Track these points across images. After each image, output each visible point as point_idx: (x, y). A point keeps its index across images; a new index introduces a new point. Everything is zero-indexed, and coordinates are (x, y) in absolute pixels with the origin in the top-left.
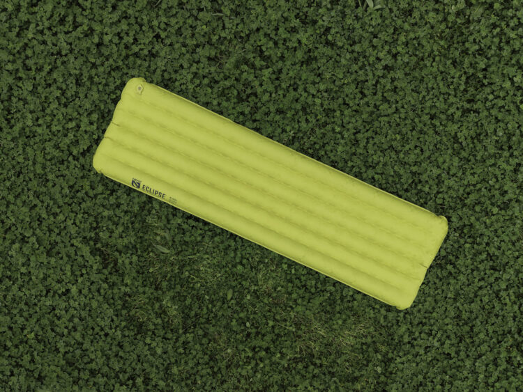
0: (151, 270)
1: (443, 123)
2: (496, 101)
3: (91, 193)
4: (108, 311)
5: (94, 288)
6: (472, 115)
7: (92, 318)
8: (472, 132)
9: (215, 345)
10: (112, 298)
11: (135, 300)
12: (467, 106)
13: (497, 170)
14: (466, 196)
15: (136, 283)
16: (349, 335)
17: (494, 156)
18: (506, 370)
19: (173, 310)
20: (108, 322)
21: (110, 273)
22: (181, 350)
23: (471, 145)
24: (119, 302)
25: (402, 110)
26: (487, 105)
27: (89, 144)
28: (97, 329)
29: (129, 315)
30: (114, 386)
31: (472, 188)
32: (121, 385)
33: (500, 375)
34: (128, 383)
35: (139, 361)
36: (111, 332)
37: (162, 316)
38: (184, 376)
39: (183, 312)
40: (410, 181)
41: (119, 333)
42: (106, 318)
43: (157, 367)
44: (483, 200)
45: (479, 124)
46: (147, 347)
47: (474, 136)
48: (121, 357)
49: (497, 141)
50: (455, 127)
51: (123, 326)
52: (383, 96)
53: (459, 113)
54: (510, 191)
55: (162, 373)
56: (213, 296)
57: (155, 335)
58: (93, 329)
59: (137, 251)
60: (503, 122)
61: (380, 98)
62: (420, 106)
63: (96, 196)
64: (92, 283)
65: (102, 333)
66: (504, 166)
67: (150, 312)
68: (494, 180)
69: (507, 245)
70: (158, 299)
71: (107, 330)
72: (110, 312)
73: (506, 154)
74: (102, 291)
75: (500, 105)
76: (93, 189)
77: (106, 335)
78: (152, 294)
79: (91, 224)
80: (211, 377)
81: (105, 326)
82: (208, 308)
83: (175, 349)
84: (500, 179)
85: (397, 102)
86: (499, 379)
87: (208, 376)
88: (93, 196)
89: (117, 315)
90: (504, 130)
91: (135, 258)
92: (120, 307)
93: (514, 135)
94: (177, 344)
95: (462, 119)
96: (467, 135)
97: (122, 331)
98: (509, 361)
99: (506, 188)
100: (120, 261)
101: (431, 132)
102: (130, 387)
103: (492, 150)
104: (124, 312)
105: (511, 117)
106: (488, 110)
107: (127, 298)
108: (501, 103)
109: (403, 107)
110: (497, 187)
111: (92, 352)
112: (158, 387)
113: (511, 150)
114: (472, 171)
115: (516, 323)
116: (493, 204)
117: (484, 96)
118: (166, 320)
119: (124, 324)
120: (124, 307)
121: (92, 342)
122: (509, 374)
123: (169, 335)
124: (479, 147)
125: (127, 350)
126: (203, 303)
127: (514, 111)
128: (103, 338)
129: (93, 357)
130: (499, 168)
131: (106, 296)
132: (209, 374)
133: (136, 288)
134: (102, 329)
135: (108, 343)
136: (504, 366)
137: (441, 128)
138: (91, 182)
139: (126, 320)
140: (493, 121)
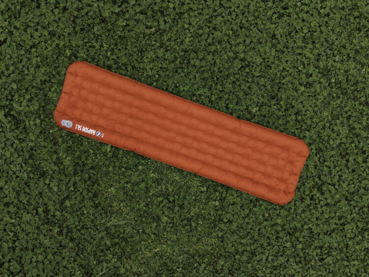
0: (51, 131)
1: (264, 23)
2: (303, 7)
3: (6, 73)
4: (18, 160)
5: (9, 143)
6: (286, 18)
7: (7, 165)
8: (285, 30)
9: (98, 187)
10: (22, 150)
11: (40, 154)
12: (282, 11)
13: (304, 58)
14: (282, 78)
15: (39, 140)
16: (197, 181)
17: (302, 48)
18: (309, 206)
19: (68, 161)
20: (18, 167)
21: (21, 133)
22: (72, 188)
23: (285, 41)
24: (27, 153)
25: (234, 14)
26: (296, 11)
27: (5, 37)
28: (11, 173)
29: (35, 165)
30: (22, 214)
31: (286, 73)
32: (28, 213)
33: (305, 209)
34: (33, 212)
35: (41, 197)
36: (20, 175)
37: (59, 165)
38: (75, 209)
39: (74, 162)
40: (240, 66)
41: (25, 175)
42: (17, 165)
43: (54, 201)
44: (293, 81)
45: (291, 24)
46: (47, 186)
47: (287, 34)
48: (29, 194)
49: (304, 37)
50: (273, 26)
51: (28, 170)
52: (220, 3)
53: (275, 16)
54: (314, 75)
55: (58, 205)
56: (96, 151)
57: (53, 178)
58: (8, 173)
59: (40, 116)
60: (308, 22)
61: (218, 5)
62: (247, 10)
63: (9, 75)
64: (8, 139)
65: (14, 176)
66: (309, 55)
67: (50, 161)
68: (302, 66)
69: (311, 113)
70: (56, 152)
71: (18, 173)
72: (20, 160)
73: (310, 46)
74: (14, 145)
75: (305, 10)
76: (8, 70)
77: (17, 177)
78: (51, 148)
79: (7, 96)
80: (93, 209)
81: (16, 171)
82: (92, 159)
83: (68, 188)
84: (306, 65)
85: (231, 8)
86: (304, 211)
87: (91, 208)
88: (7, 75)
89: (25, 163)
90: (309, 28)
91: (38, 121)
92: (27, 157)
93: (316, 32)
94: (69, 185)
95: (278, 21)
96: (282, 33)
97: (28, 174)
98: (312, 198)
99: (310, 72)
100: (27, 123)
101: (255, 29)
102: (34, 215)
103: (300, 44)
104: (30, 161)
105: (313, 19)
106: (297, 14)
107: (34, 152)
108: (306, 8)
109: (234, 11)
110: (304, 71)
111: (7, 190)
112: (56, 217)
113: (314, 44)
114: (285, 59)
115: (316, 170)
116: (301, 84)
117: (294, 3)
118: (62, 168)
119: (30, 169)
120: (31, 157)
121: (6, 182)
122: (311, 207)
123: (63, 178)
124: (290, 41)
125: (32, 188)
126: (88, 156)
127: (316, 14)
128: (14, 179)
129: (7, 193)
130: (305, 56)
131: (17, 149)
132: (92, 206)
133: (39, 143)
134: (14, 173)
135: (18, 182)
136: (308, 202)
137: (262, 27)
138: (6, 65)
139: (32, 167)
140: (300, 21)
